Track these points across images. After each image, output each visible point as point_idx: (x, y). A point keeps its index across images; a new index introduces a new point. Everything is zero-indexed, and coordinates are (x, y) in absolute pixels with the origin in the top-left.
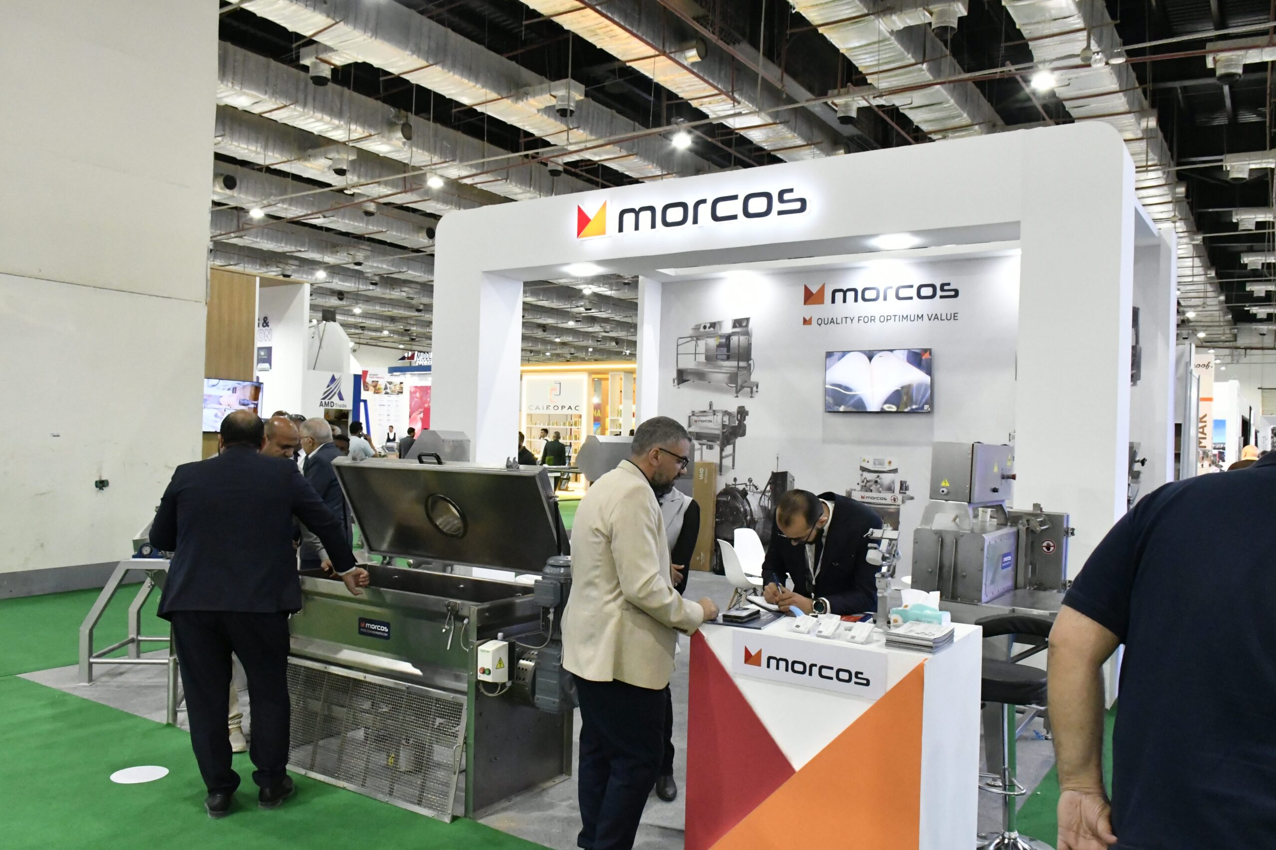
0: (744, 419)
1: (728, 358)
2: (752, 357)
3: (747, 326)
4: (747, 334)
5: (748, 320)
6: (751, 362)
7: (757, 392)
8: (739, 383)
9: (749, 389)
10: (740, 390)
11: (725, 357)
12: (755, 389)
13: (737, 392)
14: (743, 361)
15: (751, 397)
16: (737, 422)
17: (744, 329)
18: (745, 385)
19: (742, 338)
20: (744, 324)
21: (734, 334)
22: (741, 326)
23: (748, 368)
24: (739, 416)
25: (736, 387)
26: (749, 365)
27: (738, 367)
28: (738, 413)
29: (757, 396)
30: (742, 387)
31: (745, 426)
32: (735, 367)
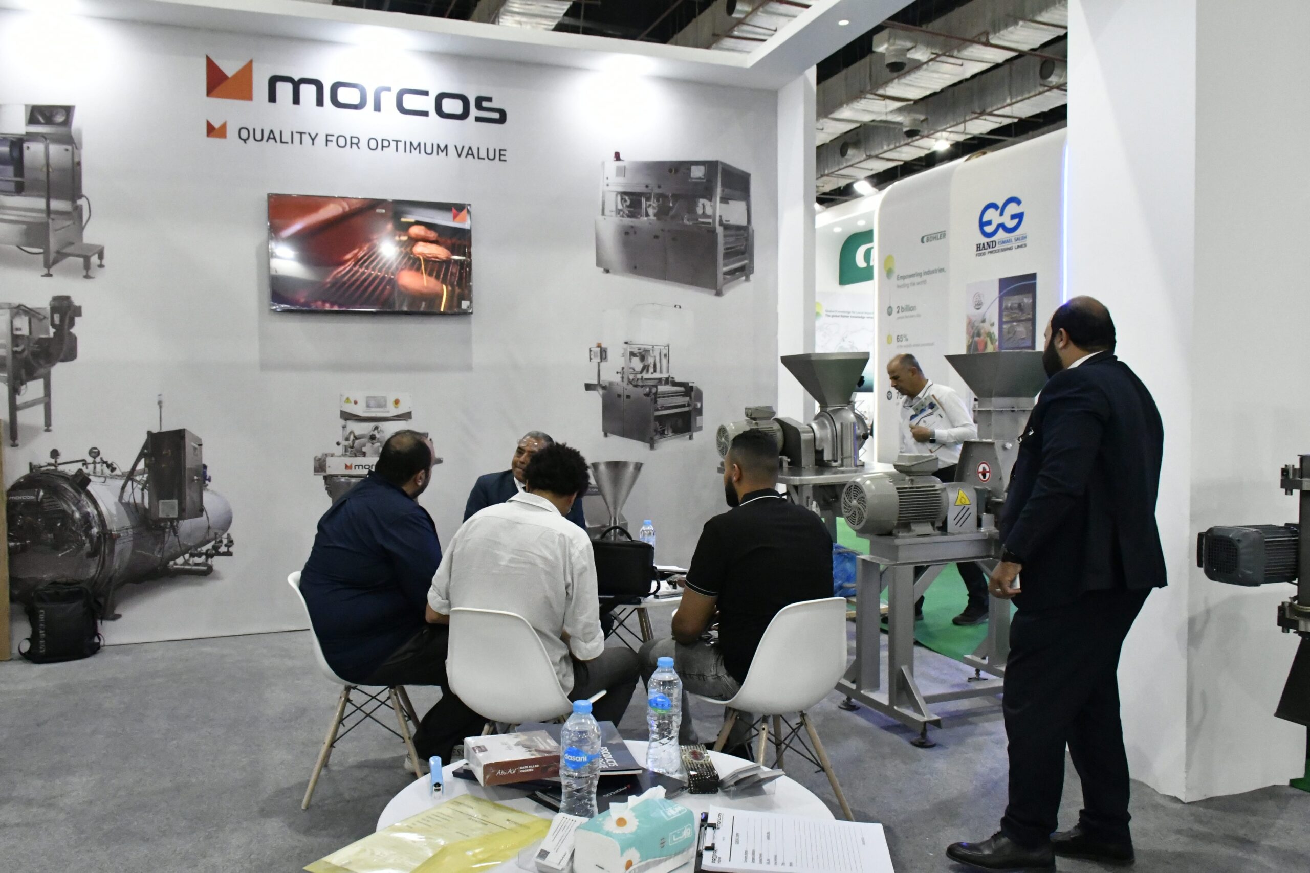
0: (72, 324)
1: (19, 189)
2: (84, 191)
3: (67, 123)
4: (69, 140)
5: (68, 111)
6: (82, 202)
7: (101, 266)
8: (53, 245)
9: (81, 260)
10: (55, 262)
11: (11, 187)
12: (95, 259)
13: (48, 265)
14: (58, 198)
15: (87, 277)
16: (52, 331)
17: (61, 130)
18: (68, 250)
19: (56, 150)
20: (60, 118)
21: (31, 137)
22: (49, 121)
23: (76, 216)
24: (57, 318)
25: (46, 253)
26: (78, 210)
27: (48, 211)
28: (54, 310)
29: (102, 278)
30: (61, 255)
31: (74, 339)
32: (39, 211)
